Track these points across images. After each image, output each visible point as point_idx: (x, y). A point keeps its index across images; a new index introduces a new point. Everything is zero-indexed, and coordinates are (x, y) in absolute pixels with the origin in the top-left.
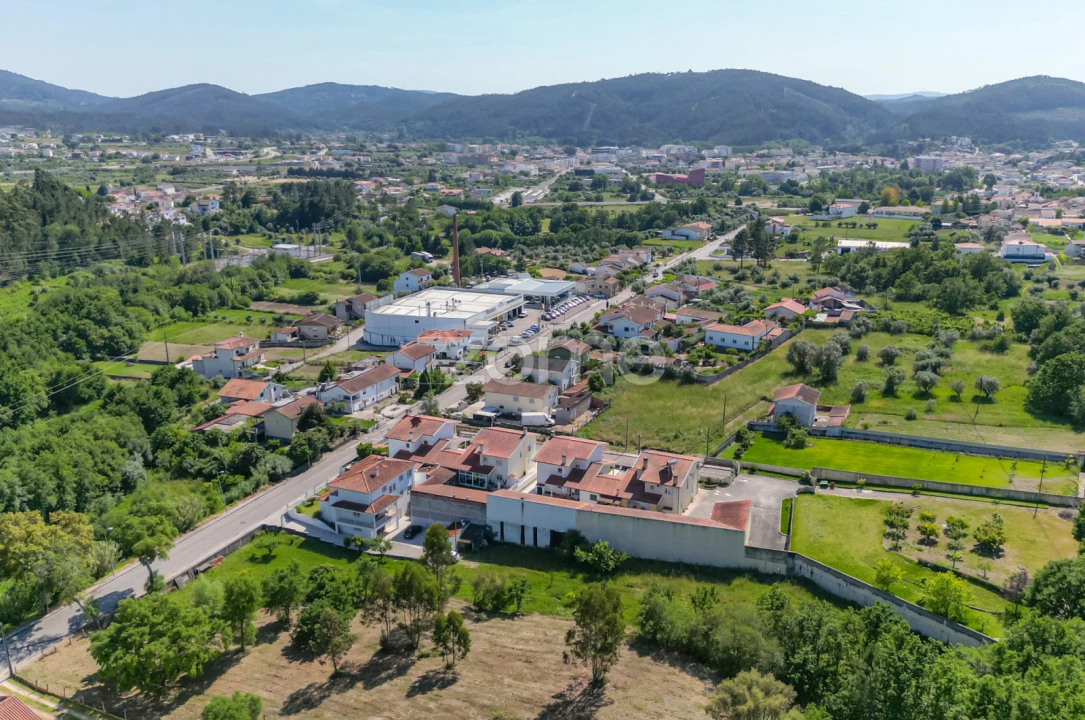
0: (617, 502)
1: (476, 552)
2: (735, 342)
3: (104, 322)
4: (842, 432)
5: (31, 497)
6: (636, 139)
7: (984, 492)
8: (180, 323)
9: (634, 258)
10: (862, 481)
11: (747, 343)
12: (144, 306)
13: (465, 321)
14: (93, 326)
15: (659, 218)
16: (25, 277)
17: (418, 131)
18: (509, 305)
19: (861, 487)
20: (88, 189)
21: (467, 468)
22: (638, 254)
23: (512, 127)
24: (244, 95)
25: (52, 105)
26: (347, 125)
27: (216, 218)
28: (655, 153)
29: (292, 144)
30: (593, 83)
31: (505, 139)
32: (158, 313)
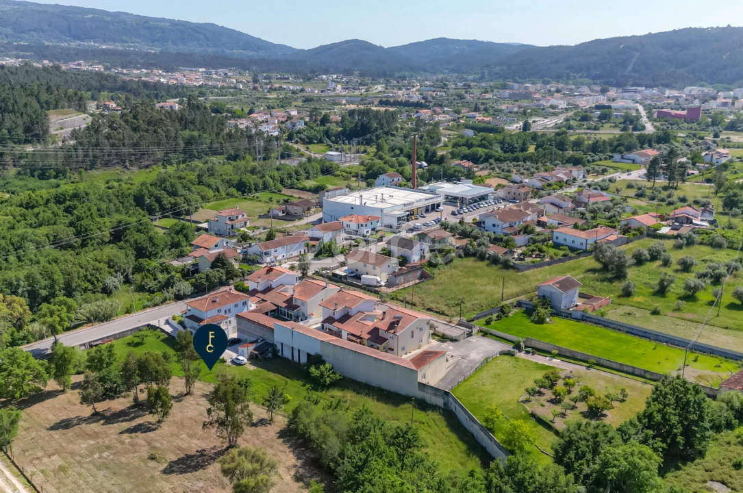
0: (358, 340)
1: (260, 360)
2: (573, 242)
3: (174, 194)
4: (583, 316)
5: (29, 288)
6: (667, 81)
7: (642, 373)
8: (231, 199)
9: (565, 174)
10: (555, 351)
11: (582, 244)
12: (209, 186)
13: (382, 210)
14: (166, 196)
15: (623, 145)
16: (160, 163)
17: (496, 74)
18: (427, 202)
19: (554, 356)
20: (242, 110)
21: (285, 305)
22: (571, 172)
23: (567, 71)
24: (381, 48)
25: (262, 54)
26: (447, 69)
27: (299, 132)
28: (676, 93)
29: (398, 82)
30: (640, 37)
31: (560, 80)
32: (218, 192)
